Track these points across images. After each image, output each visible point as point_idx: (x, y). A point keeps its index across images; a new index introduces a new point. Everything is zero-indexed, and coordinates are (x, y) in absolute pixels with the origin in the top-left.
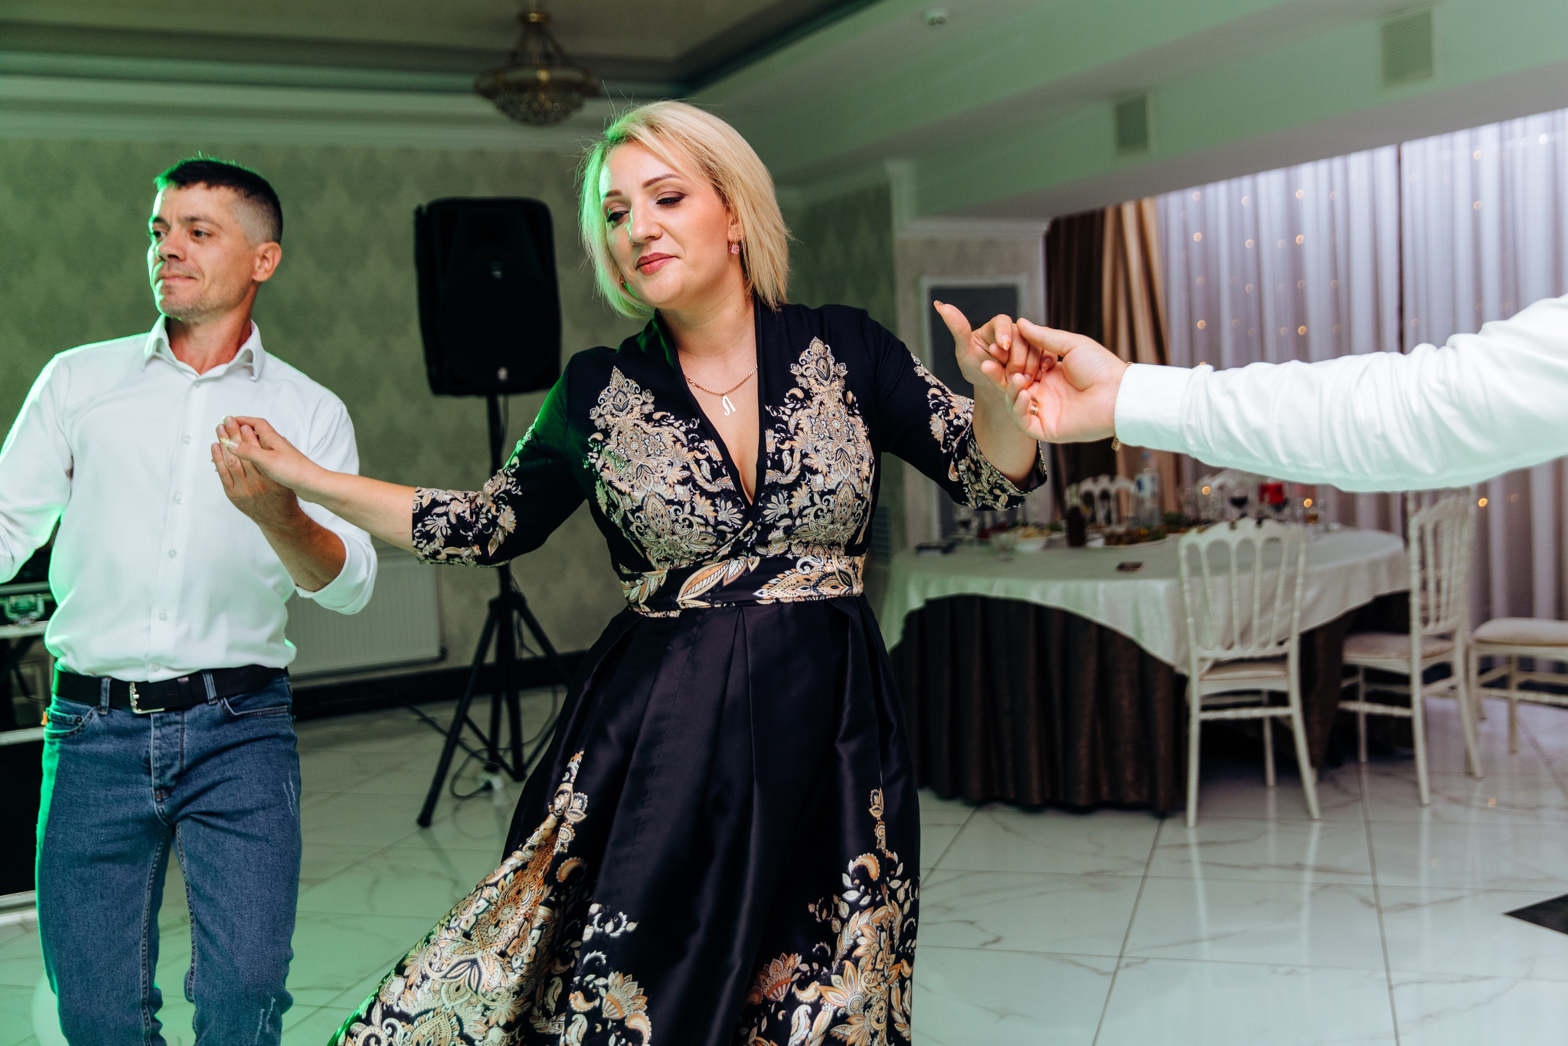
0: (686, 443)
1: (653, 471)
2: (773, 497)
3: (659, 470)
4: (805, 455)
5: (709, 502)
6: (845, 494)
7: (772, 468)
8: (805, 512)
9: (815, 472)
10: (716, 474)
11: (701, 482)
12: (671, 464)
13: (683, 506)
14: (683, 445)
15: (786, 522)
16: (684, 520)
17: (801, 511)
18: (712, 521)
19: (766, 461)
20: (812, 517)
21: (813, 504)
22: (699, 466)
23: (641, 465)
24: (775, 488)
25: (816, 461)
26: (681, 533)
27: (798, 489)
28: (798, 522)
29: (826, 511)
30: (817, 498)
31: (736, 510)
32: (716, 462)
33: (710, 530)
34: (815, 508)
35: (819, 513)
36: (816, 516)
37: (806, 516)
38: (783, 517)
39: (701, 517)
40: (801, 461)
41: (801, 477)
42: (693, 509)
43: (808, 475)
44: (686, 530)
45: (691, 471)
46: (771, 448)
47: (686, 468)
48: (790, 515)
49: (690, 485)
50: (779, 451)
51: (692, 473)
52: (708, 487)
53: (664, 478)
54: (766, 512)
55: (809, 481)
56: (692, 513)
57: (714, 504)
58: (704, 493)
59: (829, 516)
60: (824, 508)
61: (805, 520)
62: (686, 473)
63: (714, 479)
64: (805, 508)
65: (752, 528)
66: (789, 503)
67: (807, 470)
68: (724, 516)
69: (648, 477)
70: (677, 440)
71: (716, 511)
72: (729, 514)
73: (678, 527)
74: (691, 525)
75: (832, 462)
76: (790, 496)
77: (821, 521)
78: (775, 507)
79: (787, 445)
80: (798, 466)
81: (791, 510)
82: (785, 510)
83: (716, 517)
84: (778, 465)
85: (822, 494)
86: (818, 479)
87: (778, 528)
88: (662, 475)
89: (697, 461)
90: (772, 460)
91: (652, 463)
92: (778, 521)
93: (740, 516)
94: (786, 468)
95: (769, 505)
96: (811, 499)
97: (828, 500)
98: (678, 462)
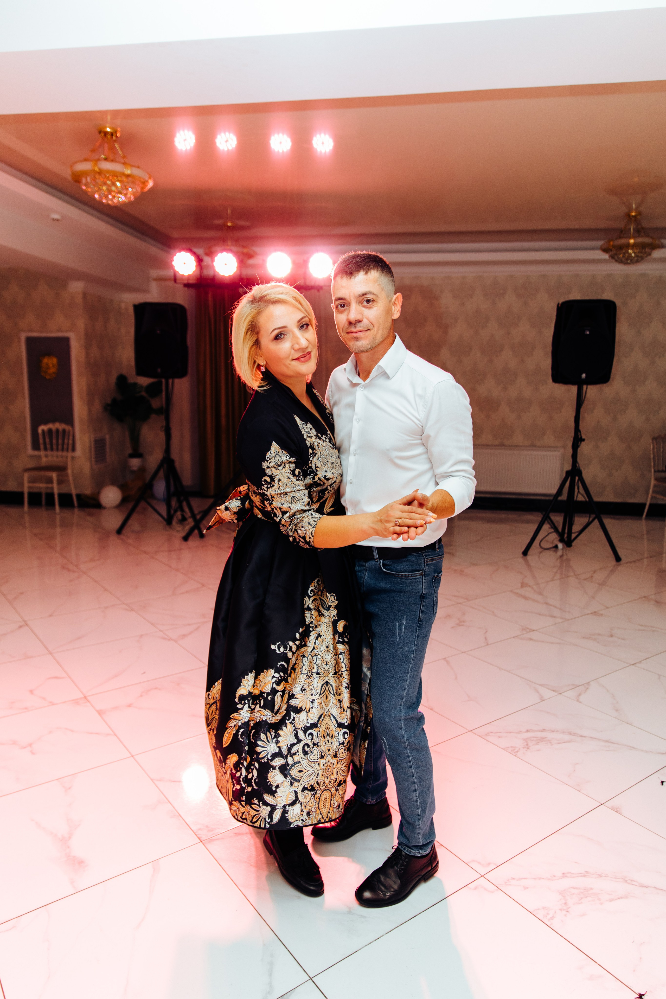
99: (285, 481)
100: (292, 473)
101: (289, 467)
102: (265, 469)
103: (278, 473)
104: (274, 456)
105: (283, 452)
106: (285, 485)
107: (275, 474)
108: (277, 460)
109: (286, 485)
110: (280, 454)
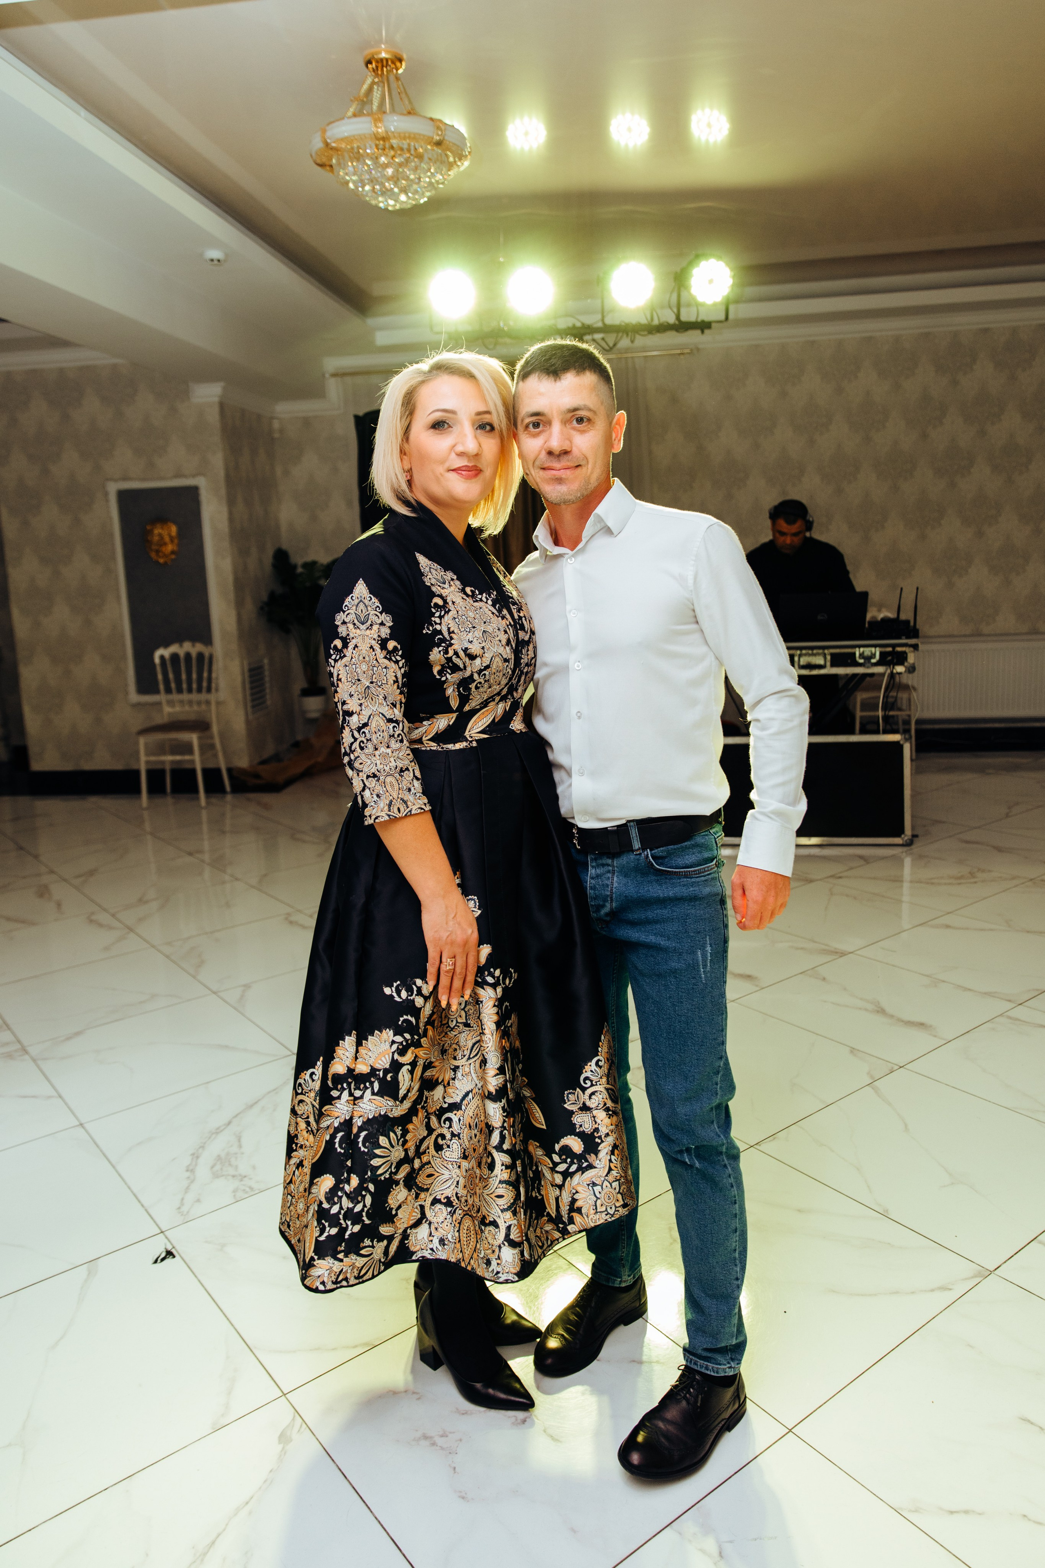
99: (364, 651)
100: (379, 642)
101: (377, 631)
102: (338, 626)
103: (356, 635)
104: (356, 604)
105: (371, 599)
106: (361, 658)
107: (351, 635)
108: (360, 611)
109: (364, 658)
110: (366, 602)
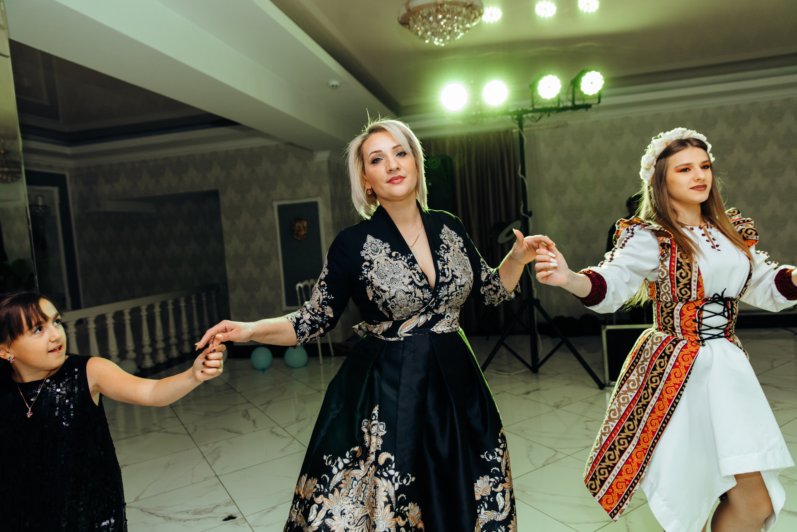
0: (408, 267)
1: (398, 280)
2: (442, 287)
3: (401, 279)
4: (453, 271)
5: (420, 290)
6: (467, 287)
7: (442, 276)
8: (453, 294)
9: (457, 277)
10: (421, 279)
11: (417, 282)
12: (404, 276)
13: (412, 294)
14: (408, 269)
15: (446, 298)
16: (412, 300)
17: (452, 293)
18: (422, 298)
19: (439, 273)
20: (455, 296)
21: (456, 291)
22: (415, 276)
23: (392, 278)
24: (443, 284)
25: (457, 273)
26: (411, 305)
27: (451, 284)
28: (450, 298)
29: (460, 293)
30: (458, 288)
31: (430, 293)
32: (420, 273)
33: (421, 302)
34: (457, 292)
35: (458, 294)
36: (457, 296)
37: (453, 295)
38: (445, 296)
39: (418, 297)
40: (452, 273)
41: (452, 279)
42: (415, 294)
43: (455, 279)
44: (413, 304)
45: (412, 278)
46: (440, 268)
47: (410, 277)
48: (447, 295)
49: (413, 285)
50: (443, 269)
51: (413, 279)
52: (419, 284)
53: (403, 283)
54: (440, 294)
55: (455, 281)
56: (415, 297)
57: (422, 291)
58: (419, 287)
59: (460, 296)
60: (460, 292)
61: (453, 297)
62: (411, 279)
63: (421, 281)
64: (453, 292)
65: (434, 301)
66: (448, 290)
67: (454, 276)
68: (426, 296)
69: (396, 283)
70: (405, 267)
71: (423, 294)
72: (427, 294)
73: (410, 303)
74: (414, 302)
75: (462, 274)
76: (448, 287)
77: (458, 298)
78: (443, 292)
79: (446, 267)
80: (451, 275)
81: (448, 293)
82: (446, 293)
83: (423, 297)
84: (444, 275)
85: (460, 286)
86: (458, 280)
87: (443, 301)
88: (402, 281)
89: (414, 274)
90: (441, 272)
91: (397, 276)
92: (443, 298)
93: (431, 295)
94: (447, 275)
95: (441, 291)
96: (456, 288)
97: (461, 289)
98: (407, 275)
